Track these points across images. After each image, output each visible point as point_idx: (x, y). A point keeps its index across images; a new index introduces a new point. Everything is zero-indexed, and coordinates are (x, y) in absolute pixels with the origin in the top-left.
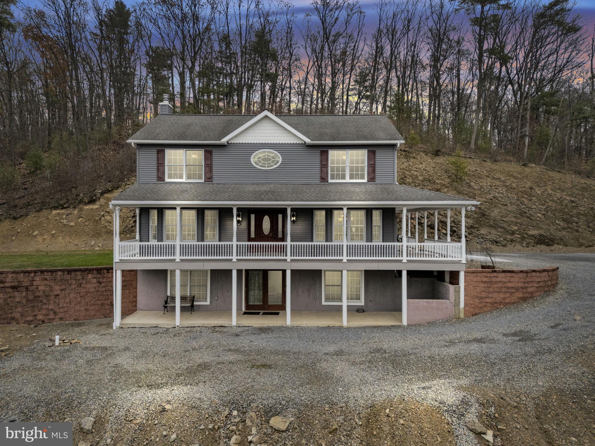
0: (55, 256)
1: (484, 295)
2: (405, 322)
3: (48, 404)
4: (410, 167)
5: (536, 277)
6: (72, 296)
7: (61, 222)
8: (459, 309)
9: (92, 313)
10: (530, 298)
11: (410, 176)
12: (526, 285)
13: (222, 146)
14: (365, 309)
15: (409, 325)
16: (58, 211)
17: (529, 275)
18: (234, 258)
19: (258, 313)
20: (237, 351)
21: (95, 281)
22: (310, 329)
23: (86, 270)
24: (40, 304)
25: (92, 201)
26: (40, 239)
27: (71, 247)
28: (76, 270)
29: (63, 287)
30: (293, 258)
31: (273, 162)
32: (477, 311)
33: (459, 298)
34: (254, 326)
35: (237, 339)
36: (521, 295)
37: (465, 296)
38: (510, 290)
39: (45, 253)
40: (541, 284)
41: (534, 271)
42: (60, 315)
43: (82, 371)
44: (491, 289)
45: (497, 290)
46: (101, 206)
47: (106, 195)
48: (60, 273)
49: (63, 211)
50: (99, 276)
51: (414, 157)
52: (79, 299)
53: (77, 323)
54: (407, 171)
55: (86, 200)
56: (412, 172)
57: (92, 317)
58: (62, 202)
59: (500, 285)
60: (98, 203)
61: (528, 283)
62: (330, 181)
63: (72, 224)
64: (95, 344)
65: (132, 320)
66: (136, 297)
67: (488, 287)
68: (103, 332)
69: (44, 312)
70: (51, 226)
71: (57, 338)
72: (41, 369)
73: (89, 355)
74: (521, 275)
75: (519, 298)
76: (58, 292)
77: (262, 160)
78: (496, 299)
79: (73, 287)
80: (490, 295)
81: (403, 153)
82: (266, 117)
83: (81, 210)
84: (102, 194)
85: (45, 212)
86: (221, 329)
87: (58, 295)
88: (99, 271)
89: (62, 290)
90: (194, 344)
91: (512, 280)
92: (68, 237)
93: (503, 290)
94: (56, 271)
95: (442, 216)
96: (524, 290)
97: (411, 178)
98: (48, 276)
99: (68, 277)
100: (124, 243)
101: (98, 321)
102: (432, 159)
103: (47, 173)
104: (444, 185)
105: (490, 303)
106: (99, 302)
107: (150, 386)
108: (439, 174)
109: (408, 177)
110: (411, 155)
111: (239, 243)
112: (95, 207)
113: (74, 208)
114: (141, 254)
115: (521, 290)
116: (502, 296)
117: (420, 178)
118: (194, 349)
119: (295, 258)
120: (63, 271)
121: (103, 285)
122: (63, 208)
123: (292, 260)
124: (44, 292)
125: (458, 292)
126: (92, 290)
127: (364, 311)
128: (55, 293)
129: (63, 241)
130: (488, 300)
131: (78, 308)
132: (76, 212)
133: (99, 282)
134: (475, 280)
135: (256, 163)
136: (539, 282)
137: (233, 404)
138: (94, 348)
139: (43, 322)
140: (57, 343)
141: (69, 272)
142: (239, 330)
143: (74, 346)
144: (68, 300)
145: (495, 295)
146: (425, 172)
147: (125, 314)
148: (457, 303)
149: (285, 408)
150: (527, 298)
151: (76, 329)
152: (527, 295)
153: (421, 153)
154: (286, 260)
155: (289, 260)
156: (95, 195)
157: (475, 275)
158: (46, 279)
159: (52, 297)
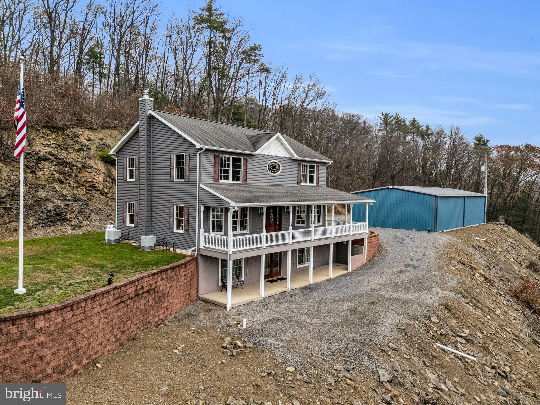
2: (350, 270)
8: (365, 259)
31: (277, 169)
32: (369, 258)
33: (365, 253)
37: (367, 251)
59: (373, 243)
62: (302, 184)
66: (197, 284)
75: (377, 249)
77: (272, 168)
98: (164, 275)
99: (173, 274)
115: (377, 245)
135: (269, 170)
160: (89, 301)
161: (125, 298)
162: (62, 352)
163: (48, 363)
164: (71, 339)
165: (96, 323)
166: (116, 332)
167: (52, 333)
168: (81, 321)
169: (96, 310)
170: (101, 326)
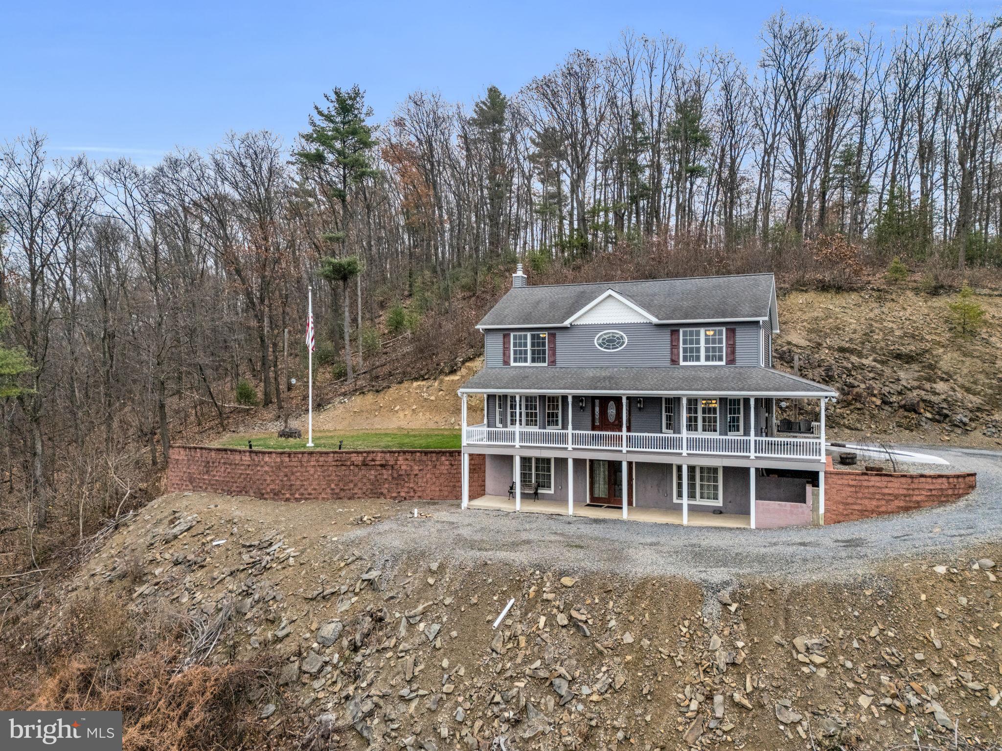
0: (415, 436)
1: (850, 500)
2: (753, 525)
3: (409, 552)
4: (884, 317)
5: (927, 484)
6: (428, 476)
7: (422, 396)
8: (818, 515)
9: (446, 493)
10: (915, 508)
11: (881, 330)
12: (911, 492)
13: (566, 328)
14: (722, 510)
15: (757, 528)
16: (419, 383)
17: (916, 481)
18: (570, 446)
19: (601, 506)
20: (562, 534)
21: (447, 463)
22: (645, 524)
23: (440, 452)
24: (402, 482)
25: (453, 372)
26: (401, 414)
27: (431, 425)
28: (432, 452)
29: (421, 467)
30: (629, 449)
31: (618, 343)
32: (841, 519)
33: (818, 502)
34: (591, 517)
35: (567, 526)
36: (902, 504)
37: (826, 500)
38: (886, 497)
39: (406, 432)
40: (934, 492)
41: (922, 476)
42: (419, 494)
43: (433, 535)
44: (860, 495)
45: (869, 496)
46: (462, 377)
47: (467, 364)
48: (418, 454)
49: (424, 383)
50: (451, 458)
51: (893, 300)
52: (434, 480)
53: (433, 502)
54: (876, 321)
55: (447, 370)
56: (885, 324)
57: (445, 498)
58: (422, 372)
59: (872, 490)
60: (459, 373)
61: (913, 489)
62: (682, 363)
63: (433, 398)
64: (445, 519)
65: (479, 503)
66: (484, 481)
67: (856, 492)
68: (453, 511)
69: (406, 490)
70: (412, 400)
71: (416, 511)
72: (404, 532)
73: (439, 526)
74: (903, 480)
75: (899, 507)
76: (417, 472)
77: (608, 341)
78: (866, 506)
79: (429, 467)
80: (859, 501)
81: (875, 294)
82: (610, 296)
83: (442, 382)
84: (463, 363)
85: (406, 384)
86: (557, 517)
87: (416, 475)
88: (451, 453)
89: (420, 470)
90: (527, 526)
91: (889, 485)
92: (428, 414)
93: (877, 497)
94: (416, 452)
95: (927, 391)
96: (907, 499)
97: (881, 333)
98: (408, 456)
99: (424, 458)
100: (471, 428)
101: (451, 502)
102: (926, 301)
103: (408, 333)
104: (939, 343)
105: (858, 510)
106: (451, 484)
107: (480, 550)
108: (933, 325)
109: (877, 331)
110: (889, 297)
111: (574, 432)
112: (455, 378)
113: (435, 379)
114: (489, 439)
115: (903, 498)
116: (874, 503)
117: (898, 333)
118: (525, 530)
119: (631, 449)
120: (421, 452)
121: (455, 467)
122: (424, 379)
123: (628, 452)
124: (406, 471)
125: (816, 496)
126: (445, 472)
127: (721, 513)
128: (415, 473)
129: (423, 418)
130: (856, 507)
131: (433, 488)
132: (436, 384)
133: (451, 464)
134: (840, 482)
135: (600, 345)
136: (931, 490)
137: (538, 566)
138: (443, 522)
139: (405, 499)
140: (416, 515)
141: (426, 453)
142: (575, 519)
143: (429, 519)
144: (425, 480)
145: (866, 502)
146: (908, 322)
147: (472, 497)
148: (815, 509)
149: (577, 572)
150: (911, 507)
151: (432, 507)
152: (912, 505)
153: (908, 292)
154: (621, 451)
155: (624, 451)
156: (456, 365)
157: (840, 477)
158: (407, 460)
159: (413, 477)
160: (306, 455)
161: (349, 463)
162: (277, 482)
163: (268, 485)
164: (286, 476)
165: (312, 472)
166: (333, 486)
167: (272, 467)
168: (296, 467)
169: (312, 464)
170: (316, 476)
